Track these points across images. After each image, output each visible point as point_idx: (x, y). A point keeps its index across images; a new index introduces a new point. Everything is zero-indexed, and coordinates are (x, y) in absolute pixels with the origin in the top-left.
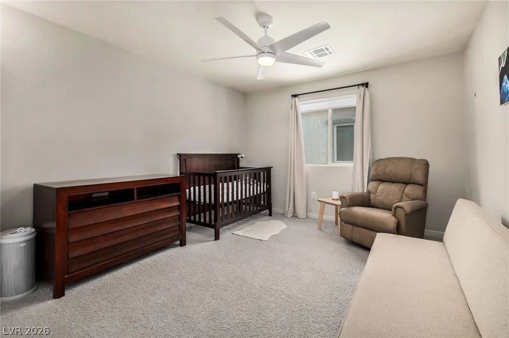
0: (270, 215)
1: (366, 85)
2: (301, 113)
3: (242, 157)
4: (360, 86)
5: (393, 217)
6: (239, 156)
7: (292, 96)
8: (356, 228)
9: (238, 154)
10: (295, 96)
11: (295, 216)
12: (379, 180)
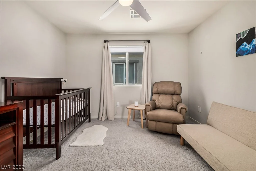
0: (90, 121)
1: (148, 41)
2: (111, 53)
3: (65, 81)
4: (146, 42)
5: (181, 114)
6: (62, 80)
7: (105, 41)
8: (158, 123)
9: (61, 79)
10: (106, 41)
11: (107, 119)
12: (158, 93)
